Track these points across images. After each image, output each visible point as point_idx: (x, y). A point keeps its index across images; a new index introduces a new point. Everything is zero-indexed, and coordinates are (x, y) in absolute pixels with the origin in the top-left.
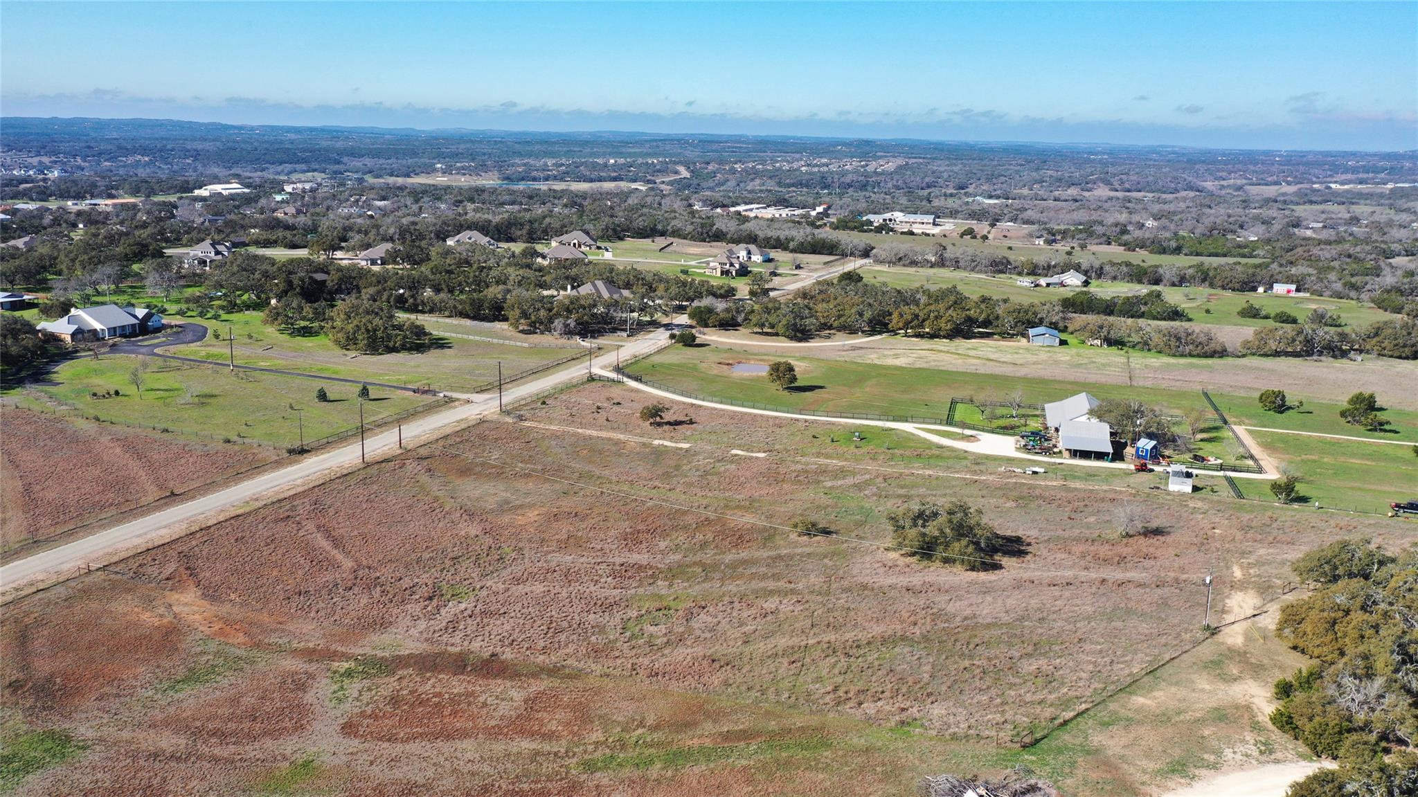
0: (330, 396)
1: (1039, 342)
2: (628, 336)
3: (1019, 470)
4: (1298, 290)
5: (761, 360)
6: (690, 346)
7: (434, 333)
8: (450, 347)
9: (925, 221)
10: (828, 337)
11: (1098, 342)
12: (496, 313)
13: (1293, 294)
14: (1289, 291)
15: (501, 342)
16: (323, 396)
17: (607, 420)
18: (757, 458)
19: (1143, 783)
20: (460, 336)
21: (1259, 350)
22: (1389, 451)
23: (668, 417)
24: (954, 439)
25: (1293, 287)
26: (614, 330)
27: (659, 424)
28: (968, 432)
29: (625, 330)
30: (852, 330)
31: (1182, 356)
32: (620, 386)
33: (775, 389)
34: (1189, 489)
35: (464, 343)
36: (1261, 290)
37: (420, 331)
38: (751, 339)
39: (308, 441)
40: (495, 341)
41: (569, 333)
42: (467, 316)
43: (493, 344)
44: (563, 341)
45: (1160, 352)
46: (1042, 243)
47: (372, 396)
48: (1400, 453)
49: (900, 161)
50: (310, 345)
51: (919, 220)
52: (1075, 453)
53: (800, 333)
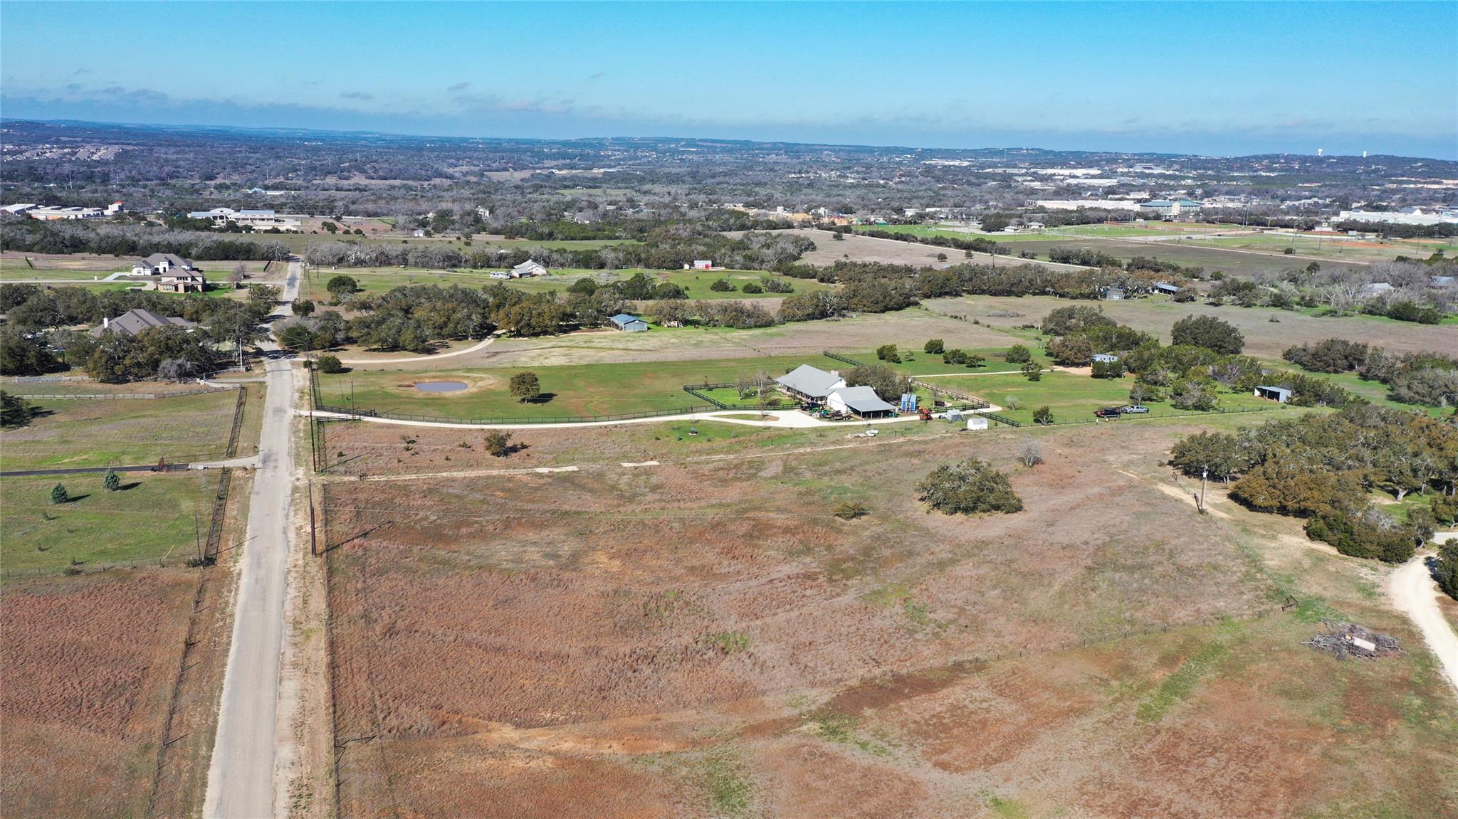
0: (71, 493)
1: (631, 329)
2: (247, 370)
4: (713, 265)
6: (335, 372)
9: (265, 217)
10: (446, 346)
11: (674, 323)
13: (711, 269)
14: (707, 267)
16: (61, 496)
17: (447, 459)
21: (786, 318)
22: (1009, 379)
23: (509, 444)
24: (759, 420)
25: (709, 263)
26: (224, 366)
27: (505, 453)
30: (460, 337)
33: (517, 402)
35: (66, 407)
36: (686, 267)
41: (185, 375)
44: (179, 387)
45: (731, 326)
46: (421, 235)
47: (122, 483)
48: (1016, 379)
49: (117, 149)
51: (258, 216)
53: (426, 345)
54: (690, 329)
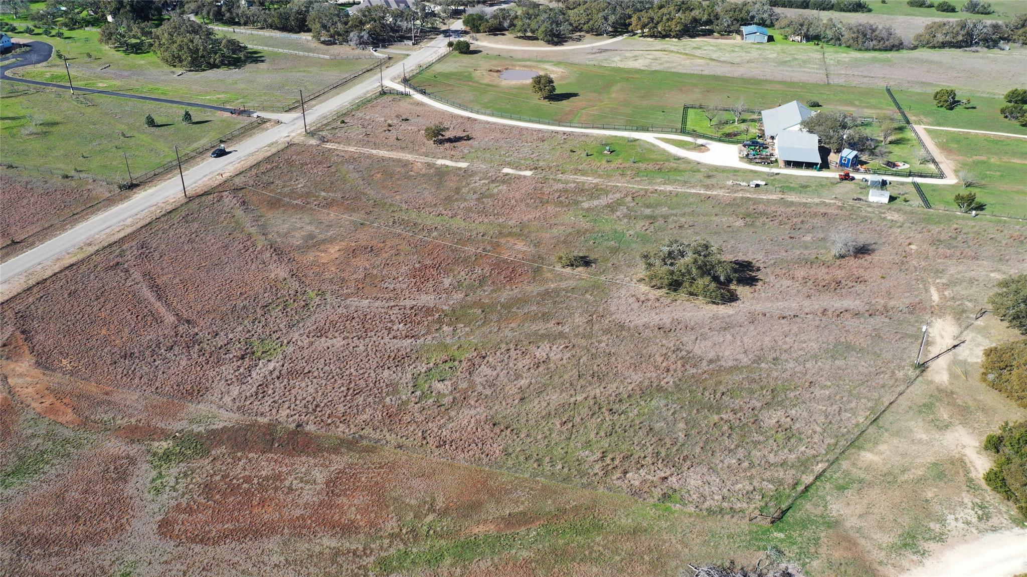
0: (158, 120)
1: (750, 39)
2: (414, 44)
3: (744, 184)
5: (524, 66)
6: (465, 53)
7: (249, 46)
8: (263, 61)
10: (579, 39)
11: (798, 38)
12: (301, 26)
15: (306, 54)
16: (151, 121)
17: (397, 139)
18: (525, 177)
19: (881, 563)
20: (271, 49)
21: (929, 42)
23: (448, 135)
24: (688, 149)
26: (402, 38)
27: (441, 142)
28: (700, 141)
29: (410, 38)
30: (598, 33)
31: (867, 50)
32: (408, 99)
33: (537, 100)
34: (886, 200)
35: (275, 57)
37: (235, 46)
38: (515, 44)
39: (137, 174)
40: (301, 53)
41: (362, 43)
42: (277, 28)
43: (299, 56)
44: (359, 51)
45: (849, 47)
47: (194, 119)
50: (142, 62)
52: (788, 163)
53: (557, 38)
54: (811, 46)
